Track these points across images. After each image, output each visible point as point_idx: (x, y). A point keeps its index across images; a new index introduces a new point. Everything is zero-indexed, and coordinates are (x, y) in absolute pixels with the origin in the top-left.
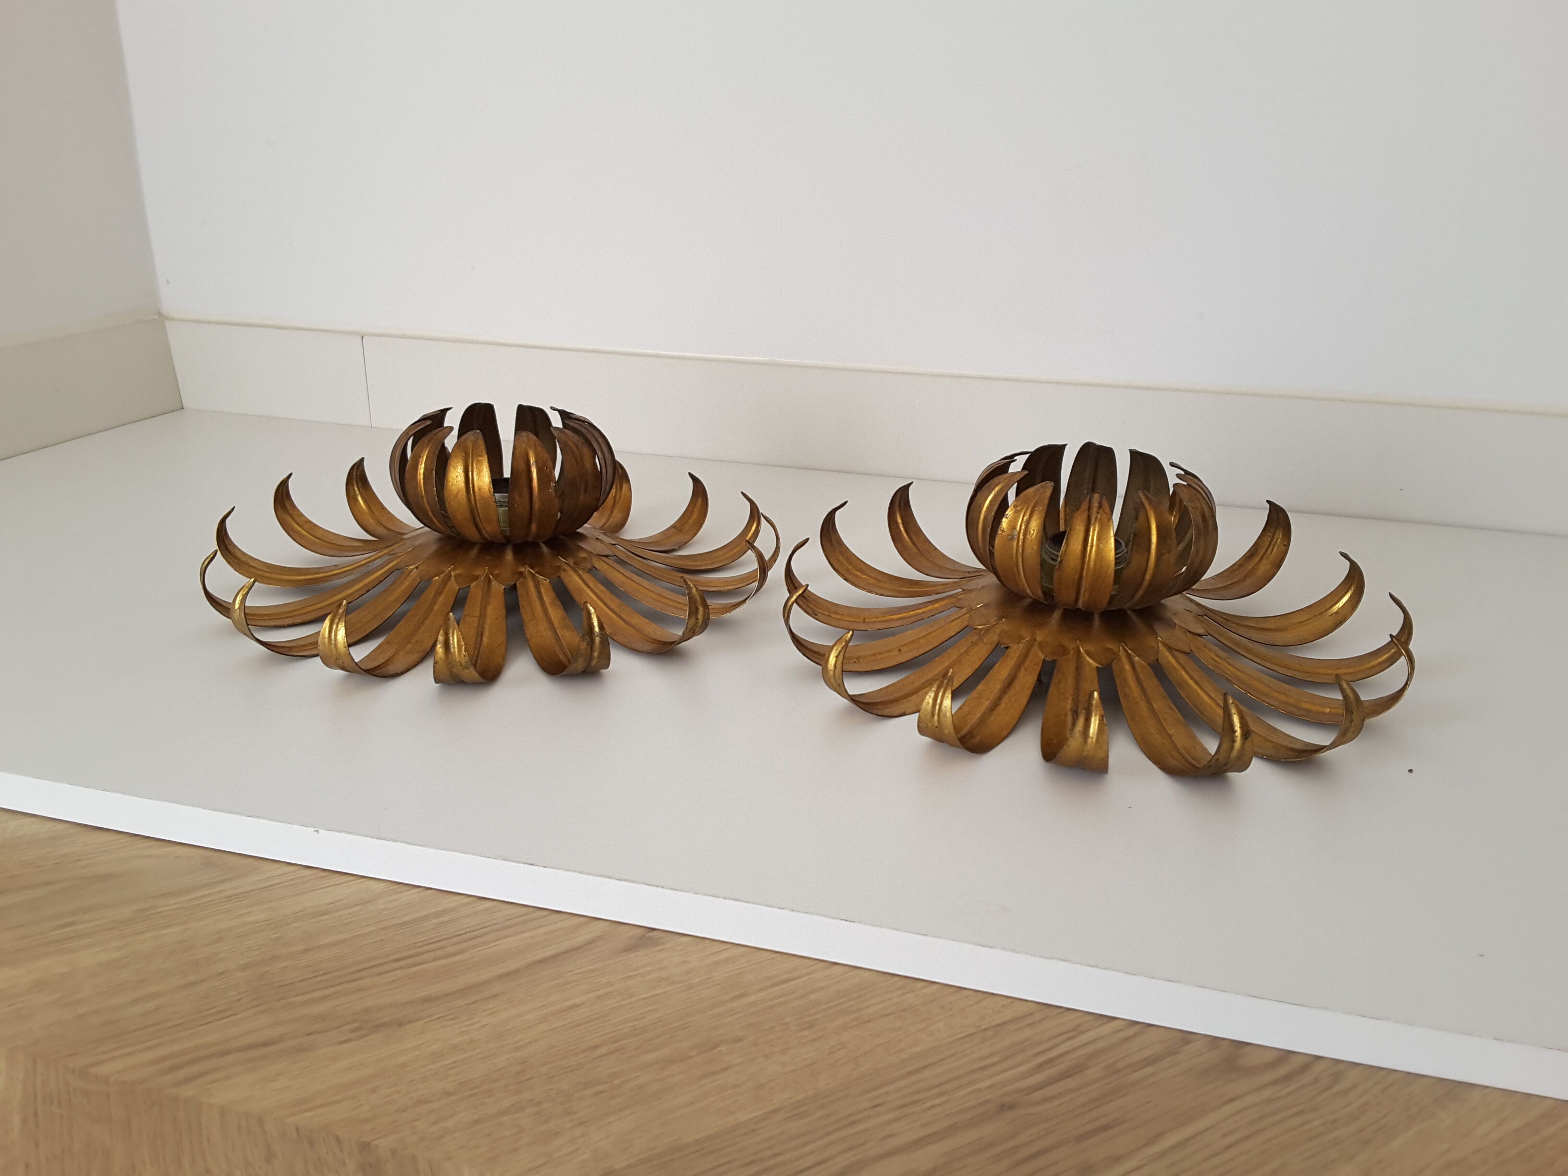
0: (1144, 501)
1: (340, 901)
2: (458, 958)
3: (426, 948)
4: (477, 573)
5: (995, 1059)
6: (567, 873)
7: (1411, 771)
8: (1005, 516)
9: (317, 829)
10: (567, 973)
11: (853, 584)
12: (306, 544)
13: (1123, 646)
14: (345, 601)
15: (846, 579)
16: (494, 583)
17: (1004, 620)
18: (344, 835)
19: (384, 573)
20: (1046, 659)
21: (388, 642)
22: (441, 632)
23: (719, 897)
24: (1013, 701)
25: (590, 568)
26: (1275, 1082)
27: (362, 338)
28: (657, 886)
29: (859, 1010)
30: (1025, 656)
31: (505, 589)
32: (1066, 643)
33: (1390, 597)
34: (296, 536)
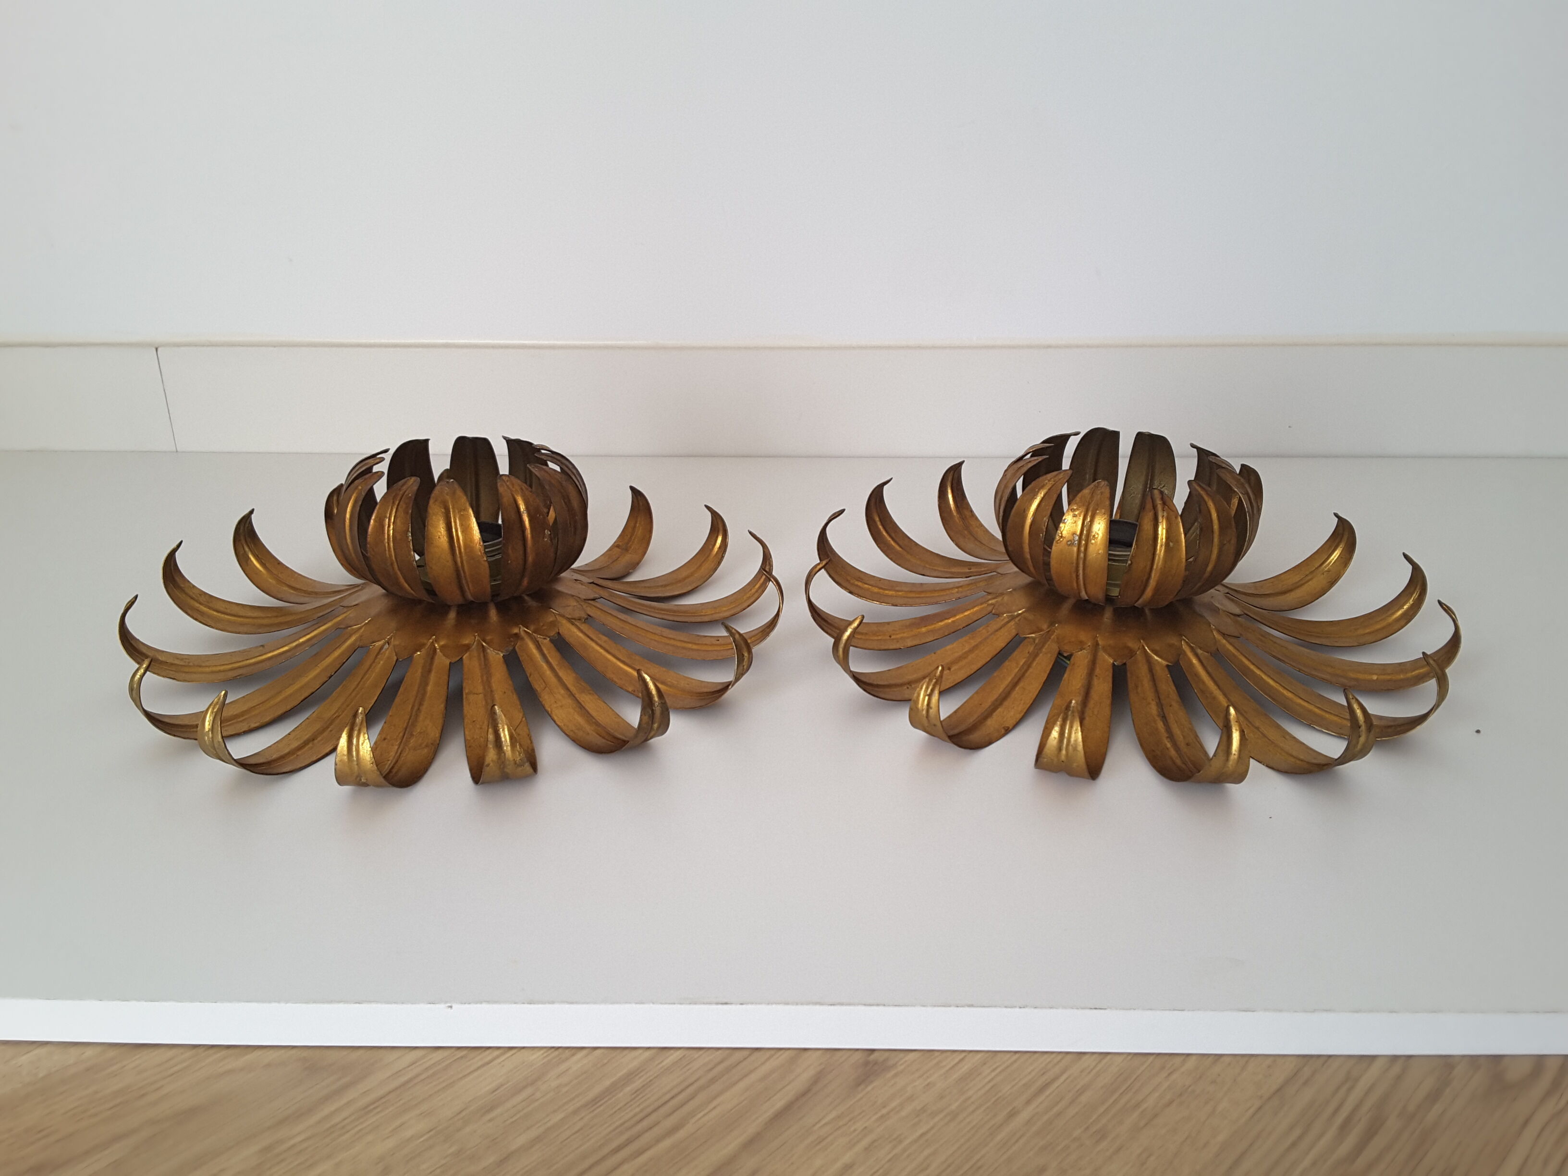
0: (1202, 493)
1: (502, 1085)
2: (681, 1134)
3: (639, 1127)
4: (466, 642)
5: (1297, 1132)
6: (770, 1007)
7: (1478, 731)
8: (1063, 521)
9: (450, 1005)
10: (814, 1125)
11: (859, 596)
12: (210, 623)
13: (1185, 640)
14: (361, 708)
15: (851, 592)
16: (491, 652)
17: (1056, 625)
18: (485, 1006)
19: (342, 654)
20: (1116, 664)
21: (385, 739)
22: (490, 730)
23: (950, 1006)
24: (1096, 713)
25: (586, 617)
26: (1548, 1094)
27: (157, 349)
28: (878, 1005)
29: (1138, 1105)
30: (1093, 663)
31: (504, 656)
32: (1132, 644)
33: (1403, 557)
34: (196, 615)
